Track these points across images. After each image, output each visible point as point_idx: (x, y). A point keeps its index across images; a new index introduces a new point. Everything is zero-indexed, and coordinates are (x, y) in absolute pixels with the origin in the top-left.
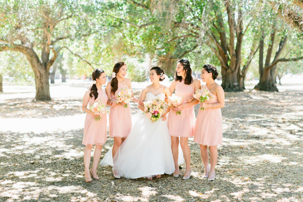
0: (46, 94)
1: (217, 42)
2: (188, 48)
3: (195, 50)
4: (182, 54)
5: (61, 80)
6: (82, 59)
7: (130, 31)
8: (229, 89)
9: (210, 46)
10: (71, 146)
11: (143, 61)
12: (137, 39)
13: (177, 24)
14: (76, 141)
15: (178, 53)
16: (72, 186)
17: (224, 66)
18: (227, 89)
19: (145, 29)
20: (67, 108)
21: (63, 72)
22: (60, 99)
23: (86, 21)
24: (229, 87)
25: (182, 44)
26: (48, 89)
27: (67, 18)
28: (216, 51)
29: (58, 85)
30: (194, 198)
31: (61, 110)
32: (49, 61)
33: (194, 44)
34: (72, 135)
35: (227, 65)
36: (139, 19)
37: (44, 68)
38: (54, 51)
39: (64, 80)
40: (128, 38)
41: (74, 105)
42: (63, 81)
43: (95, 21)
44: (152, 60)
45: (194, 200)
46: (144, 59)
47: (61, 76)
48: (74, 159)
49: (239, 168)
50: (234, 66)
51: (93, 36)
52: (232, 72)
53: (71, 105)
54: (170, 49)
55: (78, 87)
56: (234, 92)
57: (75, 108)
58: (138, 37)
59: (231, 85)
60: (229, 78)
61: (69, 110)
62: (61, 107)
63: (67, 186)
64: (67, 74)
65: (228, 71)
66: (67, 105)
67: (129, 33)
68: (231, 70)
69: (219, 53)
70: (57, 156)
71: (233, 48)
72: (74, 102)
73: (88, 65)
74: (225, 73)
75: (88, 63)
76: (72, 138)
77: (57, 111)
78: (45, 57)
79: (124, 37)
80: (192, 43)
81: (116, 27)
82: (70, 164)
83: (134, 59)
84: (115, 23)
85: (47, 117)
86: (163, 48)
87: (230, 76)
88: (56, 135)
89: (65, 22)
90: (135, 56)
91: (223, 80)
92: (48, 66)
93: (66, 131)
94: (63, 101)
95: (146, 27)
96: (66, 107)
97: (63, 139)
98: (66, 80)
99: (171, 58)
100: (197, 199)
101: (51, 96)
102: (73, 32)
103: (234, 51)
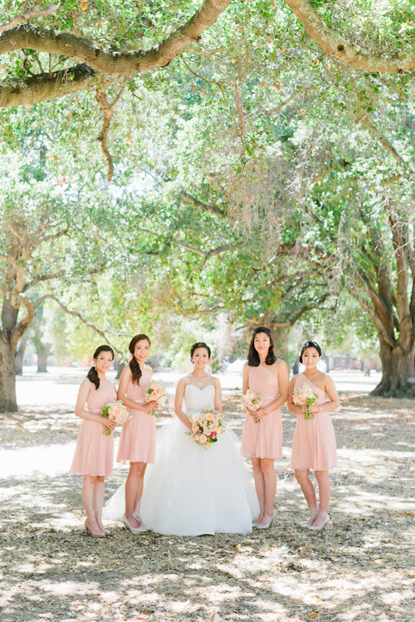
0: (7, 398)
1: (371, 288)
2: (310, 300)
3: (326, 305)
4: (296, 312)
5: (35, 368)
6: (85, 322)
7: (188, 263)
8: (398, 392)
9: (356, 297)
10: (63, 506)
11: (213, 328)
12: (201, 278)
13: (287, 248)
14: (74, 497)
15: (288, 311)
16: (69, 582)
17: (387, 340)
18: (394, 392)
19: (220, 258)
20: (53, 428)
21: (42, 350)
22: (36, 409)
23: (96, 243)
24: (399, 386)
25: (298, 290)
26: (13, 387)
27: (58, 235)
28: (369, 307)
29: (30, 378)
30: (306, 607)
31: (40, 432)
32: (17, 326)
33: (323, 291)
34: (65, 484)
35: (393, 337)
36: (207, 238)
37: (5, 340)
38: (28, 305)
39: (42, 369)
40: (181, 278)
41: (66, 421)
42: (39, 371)
43: (116, 243)
44: (234, 327)
45: (306, 611)
46: (216, 324)
47: (35, 358)
48: (70, 530)
49: (399, 554)
50: (408, 341)
51: (110, 273)
52: (405, 354)
53: (60, 421)
54: (271, 302)
55: (71, 383)
56: (409, 398)
57: (68, 429)
58: (203, 274)
59: (403, 384)
60: (397, 365)
61: (55, 432)
62: (41, 426)
63: (59, 581)
64: (51, 354)
65: (394, 351)
66: (52, 422)
67: (185, 266)
68: (402, 349)
69: (376, 311)
70: (35, 525)
71: (404, 300)
72: (67, 415)
73: (98, 335)
74: (388, 356)
75: (98, 331)
76: (64, 489)
77: (31, 434)
78: (9, 318)
79: (175, 274)
80: (320, 288)
81: (157, 253)
82: (62, 542)
83: (194, 323)
84: (156, 246)
85: (11, 447)
86: (255, 298)
87: (400, 362)
88: (33, 484)
89: (53, 244)
90: (197, 315)
91: (384, 371)
92: (14, 337)
93: (52, 475)
94: (42, 413)
95: (222, 254)
96: (50, 425)
97: (46, 492)
98: (48, 368)
99: (273, 322)
100: (311, 610)
101: (19, 402)
102: (69, 265)
103: (408, 308)
